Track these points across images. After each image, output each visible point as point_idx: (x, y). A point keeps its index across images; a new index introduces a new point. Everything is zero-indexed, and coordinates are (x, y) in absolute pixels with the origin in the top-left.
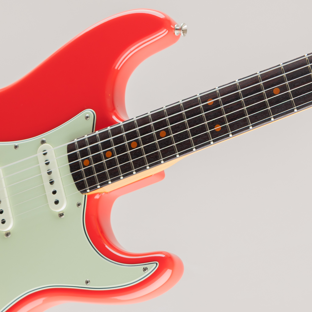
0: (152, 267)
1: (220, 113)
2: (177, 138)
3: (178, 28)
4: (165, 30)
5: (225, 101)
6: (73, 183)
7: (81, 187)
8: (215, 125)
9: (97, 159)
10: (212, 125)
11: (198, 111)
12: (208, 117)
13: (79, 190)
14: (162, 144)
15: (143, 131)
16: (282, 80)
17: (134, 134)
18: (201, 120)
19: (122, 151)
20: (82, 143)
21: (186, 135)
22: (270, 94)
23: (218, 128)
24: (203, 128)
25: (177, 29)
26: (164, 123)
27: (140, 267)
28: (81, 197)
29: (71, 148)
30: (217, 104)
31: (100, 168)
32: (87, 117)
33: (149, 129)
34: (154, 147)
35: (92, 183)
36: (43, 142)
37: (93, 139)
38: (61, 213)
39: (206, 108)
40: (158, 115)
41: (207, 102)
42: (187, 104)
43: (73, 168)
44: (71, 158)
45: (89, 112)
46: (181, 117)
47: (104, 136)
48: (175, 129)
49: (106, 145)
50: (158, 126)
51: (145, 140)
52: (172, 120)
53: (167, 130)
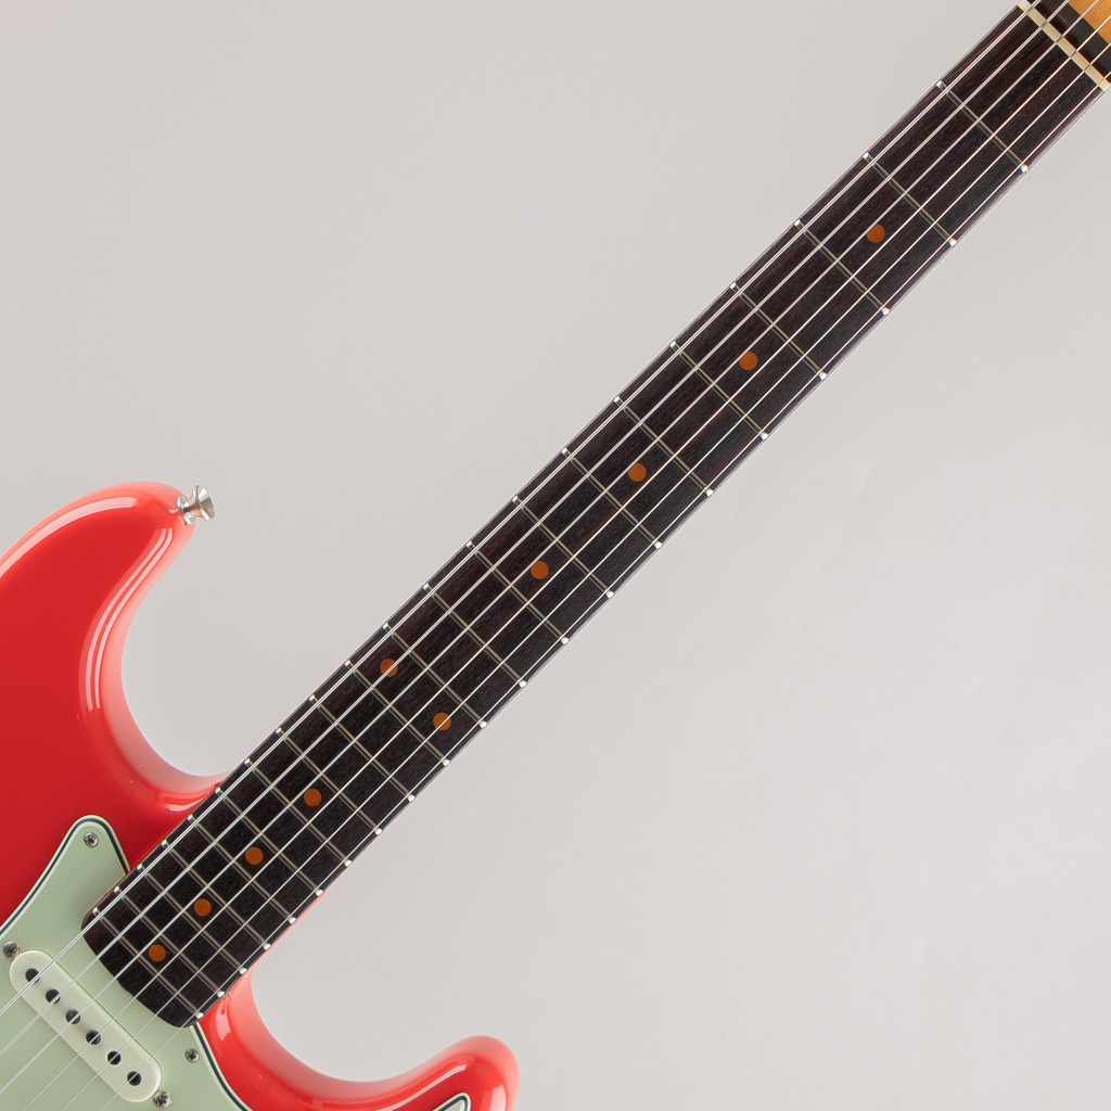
1: (428, 686)
2: (357, 793)
3: (187, 505)
4: (164, 530)
5: (427, 651)
6: (152, 1019)
7: (176, 1016)
8: (433, 721)
9: (181, 933)
10: (425, 724)
11: (372, 706)
12: (406, 707)
14: (325, 824)
15: (260, 816)
16: (538, 540)
17: (242, 835)
18: (390, 723)
19: (231, 886)
20: (121, 915)
21: (373, 776)
22: (528, 585)
23: (443, 722)
24: (408, 741)
25: (187, 510)
26: (303, 774)
28: (188, 1036)
29: (96, 939)
30: (410, 668)
31: (200, 951)
32: (91, 841)
33: (271, 805)
34: (309, 841)
35: (200, 995)
37: (143, 893)
38: (158, 1094)
39: (390, 688)
41: (381, 674)
42: (336, 701)
43: (131, 982)
44: (112, 962)
45: (89, 826)
46: (337, 740)
47: (167, 870)
48: (338, 775)
49: (186, 890)
50: (291, 787)
51: (277, 835)
52: (321, 756)
53: (319, 785)
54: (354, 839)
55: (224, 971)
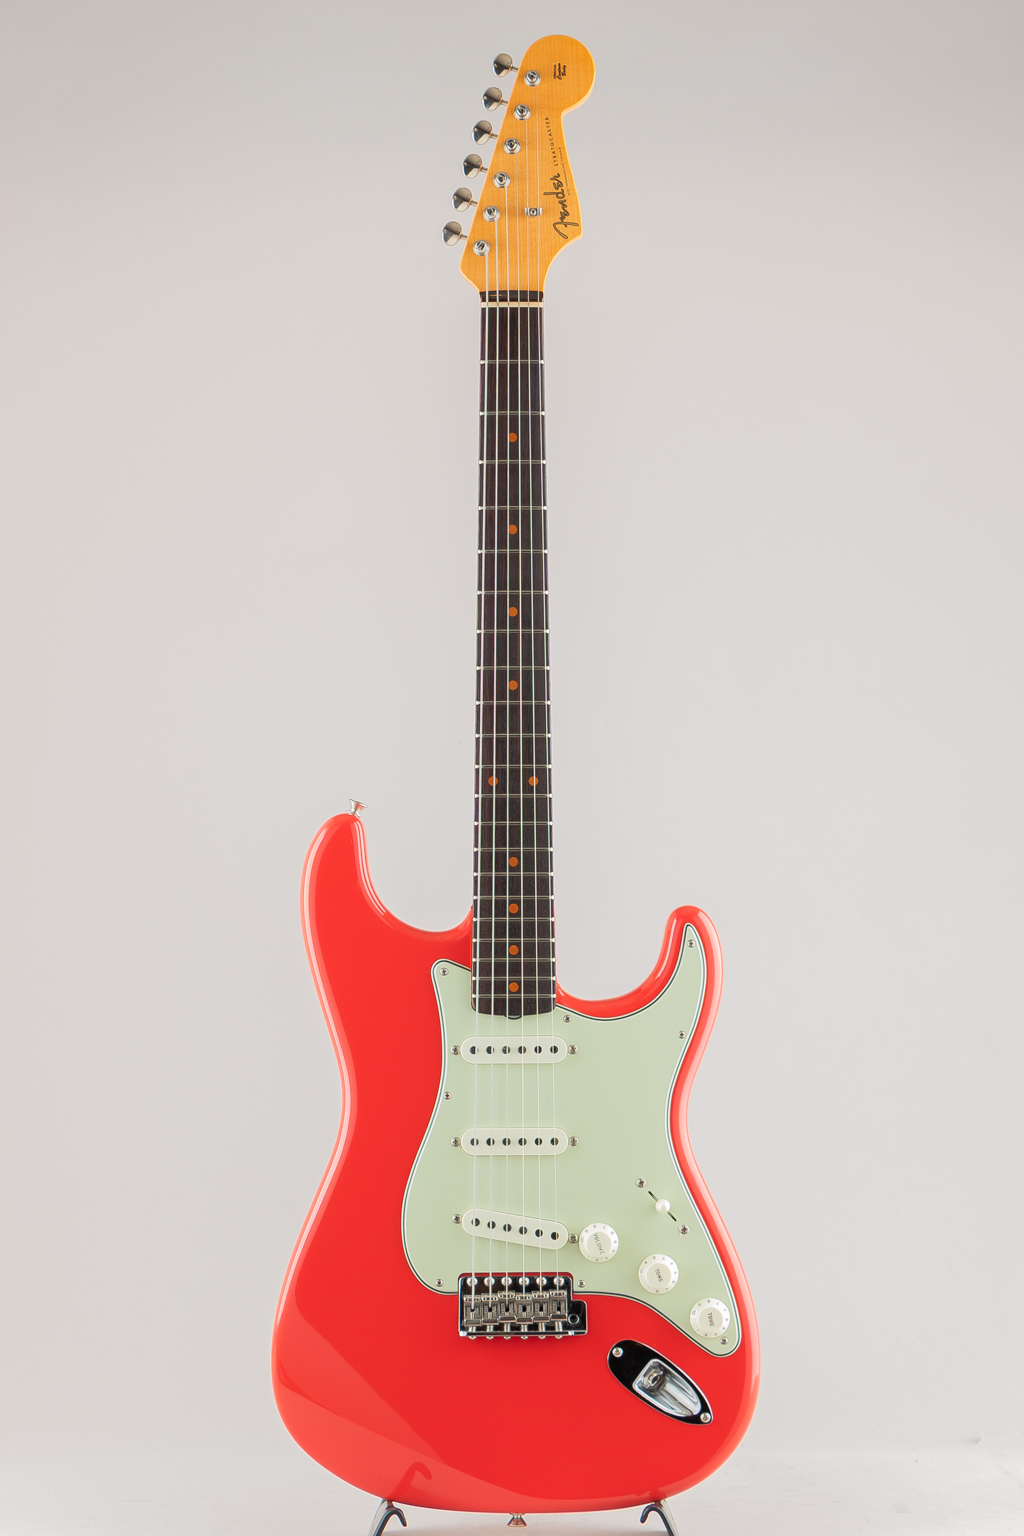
0: (691, 932)
1: (515, 772)
2: (529, 842)
5: (501, 759)
6: (538, 1018)
7: (546, 1007)
8: (530, 785)
9: (515, 969)
10: (528, 789)
11: (501, 803)
12: (515, 789)
13: (549, 1010)
14: (529, 867)
15: (501, 890)
16: (502, 674)
17: (501, 905)
18: (515, 801)
19: (517, 928)
20: (485, 987)
21: (528, 830)
22: (514, 695)
23: (534, 781)
24: (528, 802)
26: (501, 857)
27: (686, 951)
28: (558, 1013)
29: (484, 1008)
30: (501, 773)
31: (530, 969)
32: (444, 972)
33: (501, 881)
34: (529, 881)
35: (547, 987)
36: (456, 1051)
37: (485, 969)
38: (571, 1048)
39: (501, 788)
40: (485, 862)
41: (492, 785)
42: (487, 815)
43: (515, 1012)
44: (500, 1011)
45: (437, 969)
46: (501, 830)
47: (485, 950)
48: (515, 842)
49: (501, 950)
50: (501, 867)
51: (515, 891)
52: (501, 842)
53: (512, 854)
54: (546, 861)
55: (547, 969)
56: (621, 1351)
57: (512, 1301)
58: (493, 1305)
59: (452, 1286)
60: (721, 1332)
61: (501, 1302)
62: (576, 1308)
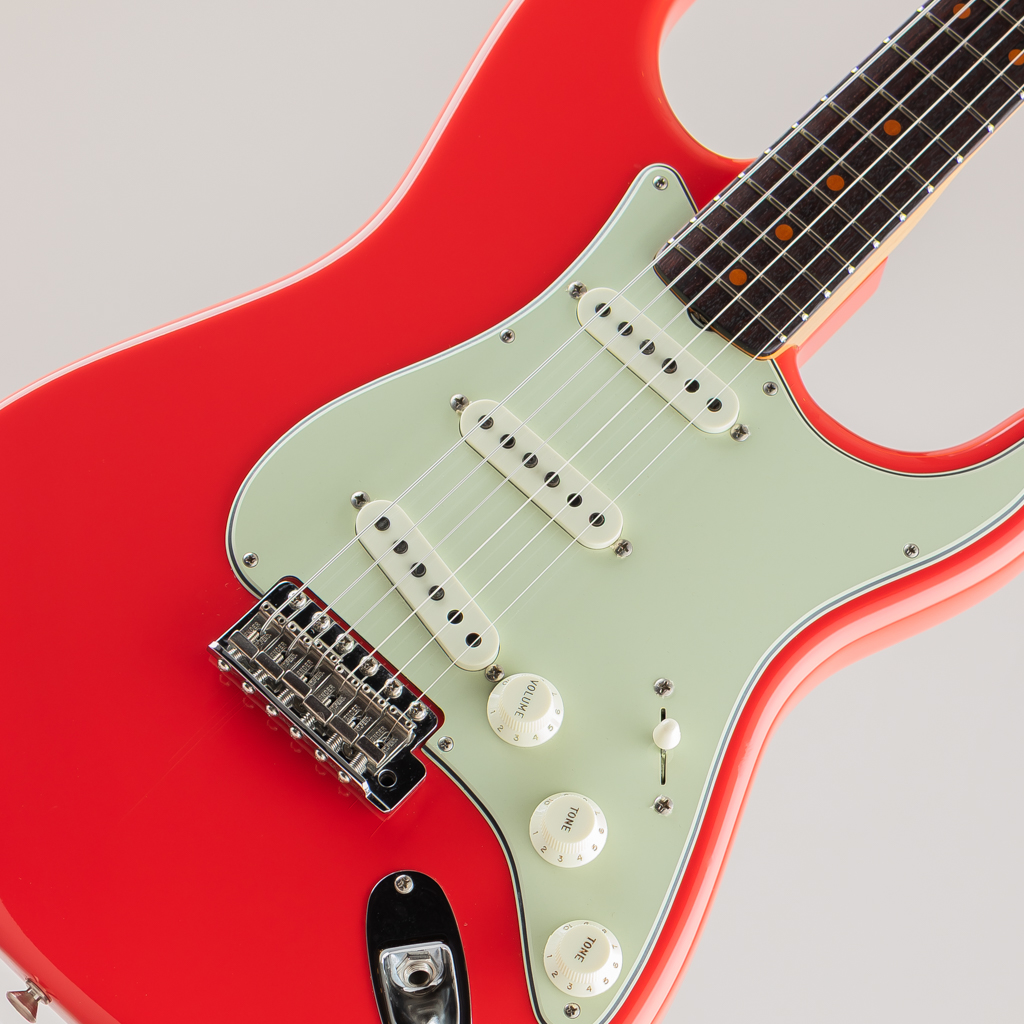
1: (1001, 23)
2: (936, 121)
6: (726, 347)
7: (754, 342)
8: (1007, 55)
9: (760, 256)
10: (999, 58)
11: (946, 43)
12: (980, 45)
14: (906, 150)
15: (838, 144)
17: (820, 162)
18: (966, 58)
19: (813, 209)
20: (697, 241)
21: (951, 105)
24: (983, 74)
26: (880, 106)
29: (666, 271)
31: (782, 273)
32: (661, 184)
35: (785, 317)
36: (578, 291)
37: (719, 220)
38: (737, 427)
40: (853, 93)
41: (953, 15)
42: (911, 40)
43: (700, 314)
44: (683, 292)
45: (652, 172)
46: (913, 74)
47: (746, 196)
48: (917, 104)
49: (765, 215)
50: (869, 116)
51: (859, 161)
52: (898, 89)
53: (898, 115)
54: (936, 164)
55: (807, 294)
56: (410, 888)
57: (326, 670)
58: (294, 652)
59: (263, 579)
60: (579, 993)
61: (313, 658)
62: (408, 768)
